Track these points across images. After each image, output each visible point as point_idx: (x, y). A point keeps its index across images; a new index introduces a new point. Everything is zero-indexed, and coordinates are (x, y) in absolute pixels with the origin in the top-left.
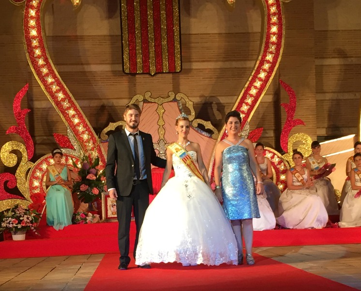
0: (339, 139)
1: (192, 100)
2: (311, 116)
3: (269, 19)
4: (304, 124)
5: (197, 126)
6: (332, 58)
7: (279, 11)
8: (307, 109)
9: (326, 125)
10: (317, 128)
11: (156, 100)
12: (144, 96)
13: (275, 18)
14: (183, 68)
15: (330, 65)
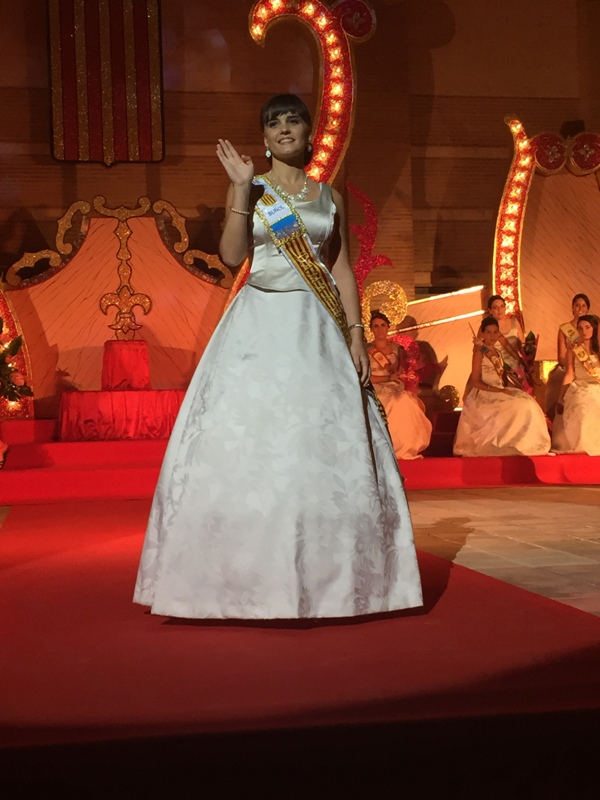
0: (454, 293)
1: (184, 214)
2: (404, 250)
3: (328, 71)
4: (391, 264)
5: (192, 262)
6: (442, 145)
7: (346, 57)
8: (398, 236)
9: (430, 267)
10: (416, 271)
11: (115, 213)
12: (92, 205)
13: (338, 70)
14: (167, 154)
15: (438, 158)
